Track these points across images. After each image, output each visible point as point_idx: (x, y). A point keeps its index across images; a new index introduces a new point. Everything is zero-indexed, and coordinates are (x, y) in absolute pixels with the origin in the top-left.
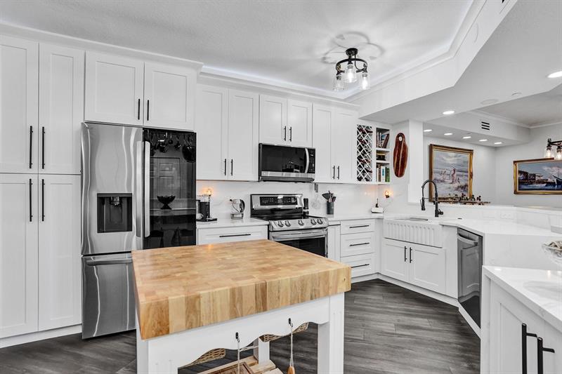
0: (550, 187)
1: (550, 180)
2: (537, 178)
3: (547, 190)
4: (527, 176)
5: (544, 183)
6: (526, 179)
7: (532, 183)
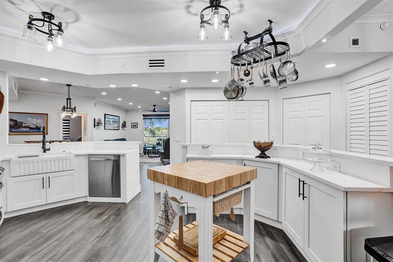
0: (31, 131)
1: (31, 126)
2: (23, 125)
3: (30, 132)
4: (16, 123)
5: (28, 128)
6: (16, 125)
7: (20, 128)
